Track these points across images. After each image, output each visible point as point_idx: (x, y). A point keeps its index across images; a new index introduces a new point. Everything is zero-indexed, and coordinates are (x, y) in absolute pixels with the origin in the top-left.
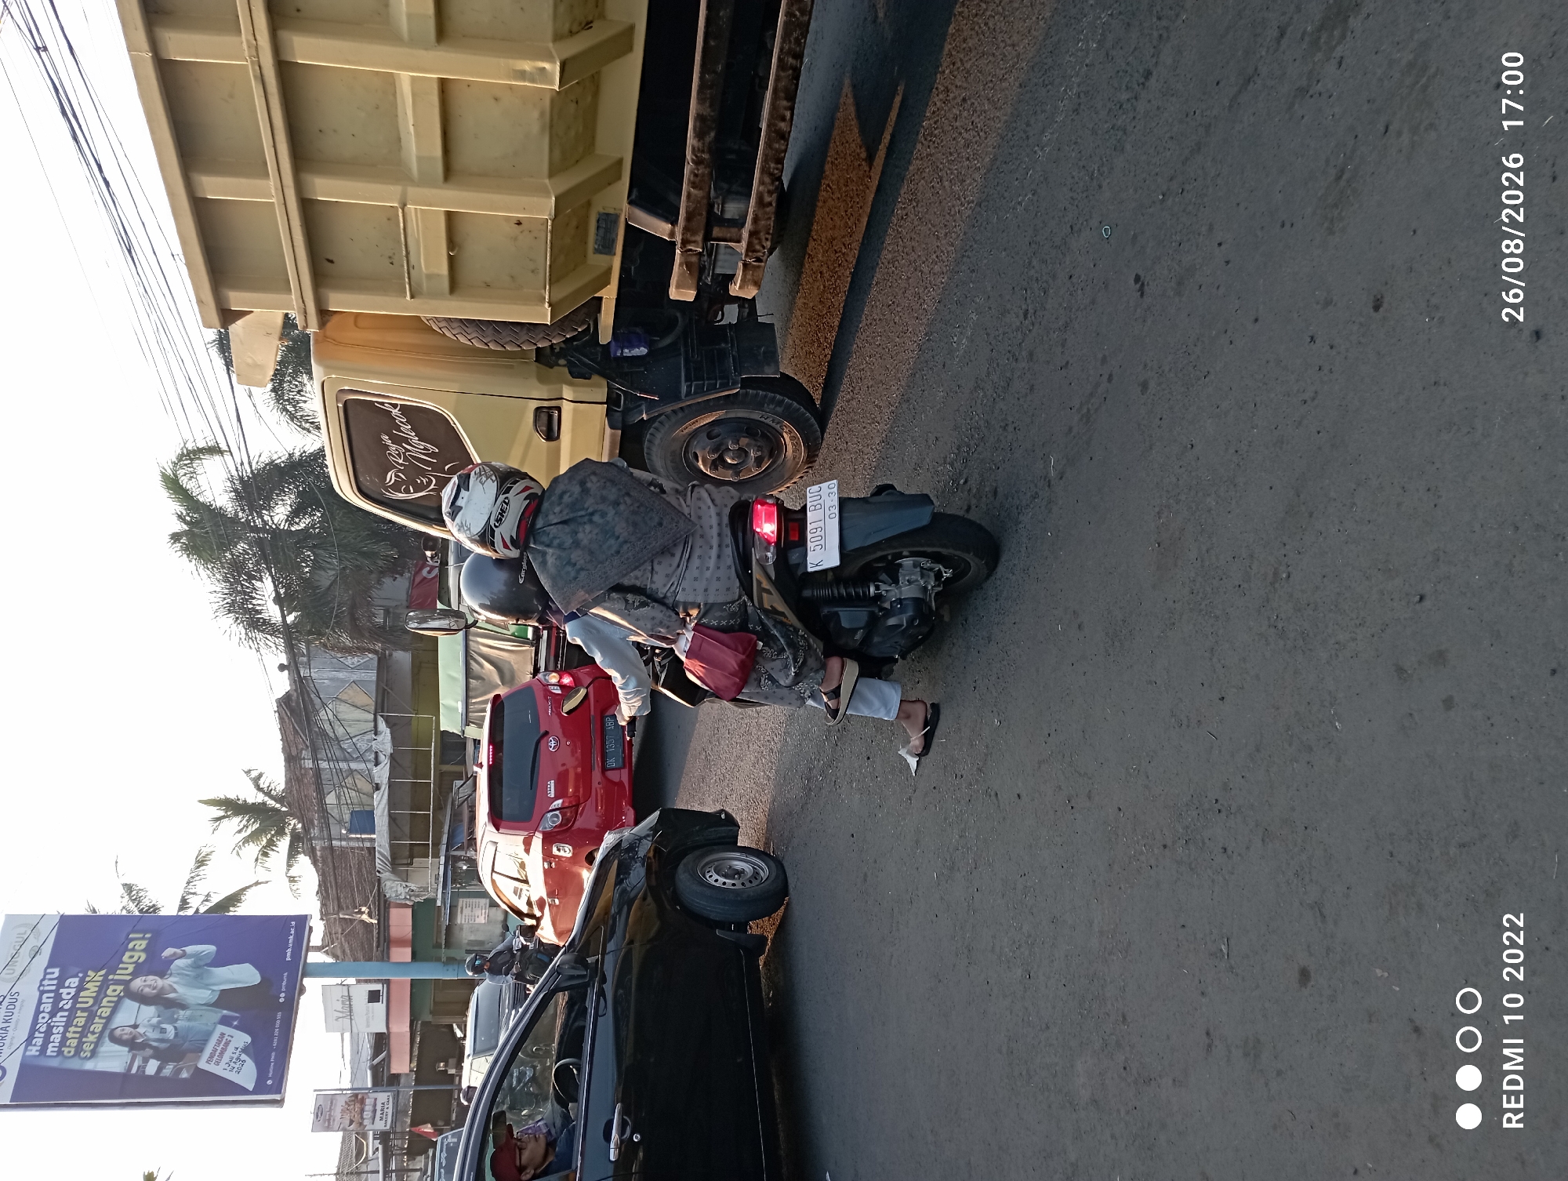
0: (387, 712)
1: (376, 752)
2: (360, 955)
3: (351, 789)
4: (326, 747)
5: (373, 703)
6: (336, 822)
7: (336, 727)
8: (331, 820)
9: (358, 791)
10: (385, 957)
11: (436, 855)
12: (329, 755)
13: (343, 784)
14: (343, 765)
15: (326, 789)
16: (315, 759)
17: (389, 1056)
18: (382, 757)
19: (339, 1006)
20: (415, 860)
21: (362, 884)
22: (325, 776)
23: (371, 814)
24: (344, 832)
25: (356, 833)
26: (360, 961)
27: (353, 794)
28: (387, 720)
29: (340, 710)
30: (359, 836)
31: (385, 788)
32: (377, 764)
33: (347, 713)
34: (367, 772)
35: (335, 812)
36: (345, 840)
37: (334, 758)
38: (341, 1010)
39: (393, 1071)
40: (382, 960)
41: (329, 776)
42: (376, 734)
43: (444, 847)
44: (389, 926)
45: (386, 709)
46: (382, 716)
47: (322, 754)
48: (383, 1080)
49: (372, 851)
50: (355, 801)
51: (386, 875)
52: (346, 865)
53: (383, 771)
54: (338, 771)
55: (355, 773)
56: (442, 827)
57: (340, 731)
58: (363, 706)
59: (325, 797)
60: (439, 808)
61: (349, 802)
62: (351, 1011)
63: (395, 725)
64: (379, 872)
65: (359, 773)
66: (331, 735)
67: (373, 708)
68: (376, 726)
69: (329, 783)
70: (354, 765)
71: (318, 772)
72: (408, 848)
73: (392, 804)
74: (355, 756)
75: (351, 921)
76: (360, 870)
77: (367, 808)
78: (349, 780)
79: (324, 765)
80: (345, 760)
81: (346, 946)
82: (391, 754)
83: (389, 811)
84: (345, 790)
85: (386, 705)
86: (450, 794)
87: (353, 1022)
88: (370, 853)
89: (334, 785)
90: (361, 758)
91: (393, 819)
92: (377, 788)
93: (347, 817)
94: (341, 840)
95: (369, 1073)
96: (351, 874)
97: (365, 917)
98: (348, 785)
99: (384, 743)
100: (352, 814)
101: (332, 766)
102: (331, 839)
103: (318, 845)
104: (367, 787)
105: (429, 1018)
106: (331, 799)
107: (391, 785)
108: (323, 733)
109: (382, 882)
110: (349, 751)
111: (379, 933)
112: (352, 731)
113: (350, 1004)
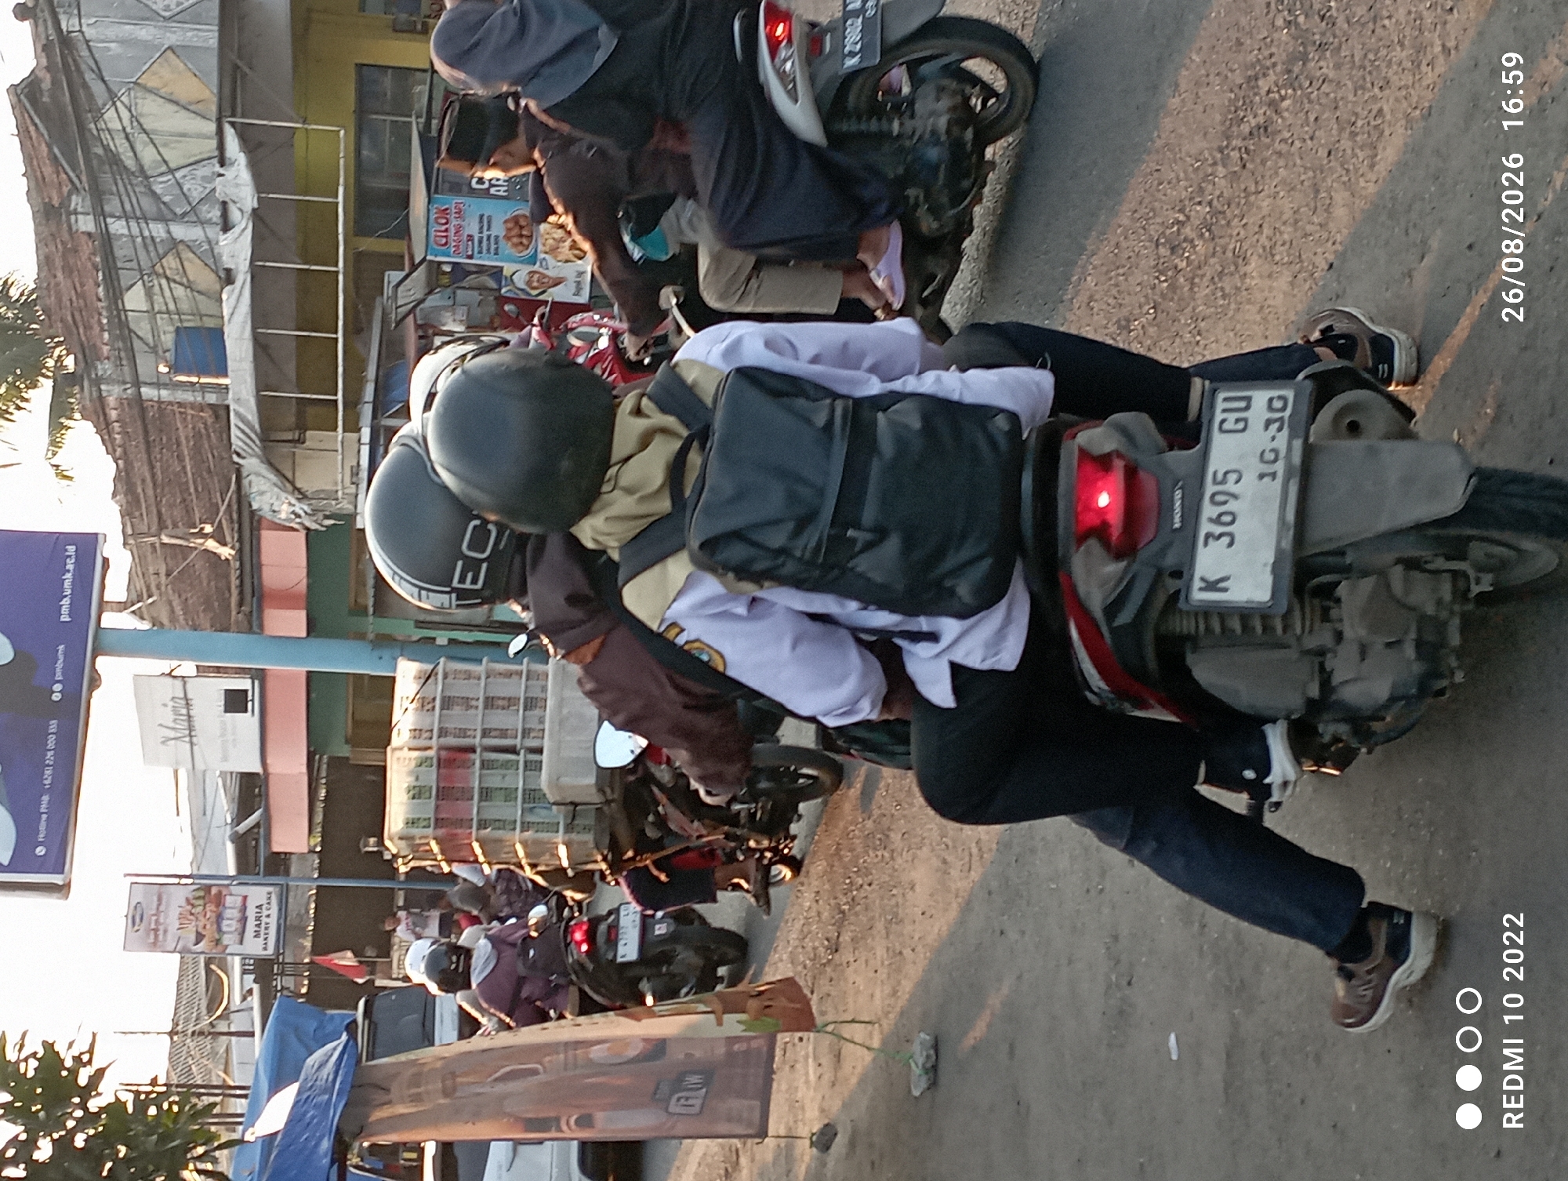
0: (243, 116)
1: (224, 203)
2: (204, 620)
3: (175, 281)
4: (122, 189)
5: (215, 99)
6: (146, 349)
7: (139, 147)
8: (137, 344)
9: (189, 286)
10: (253, 624)
11: (352, 426)
12: (128, 207)
13: (158, 268)
14: (158, 230)
15: (125, 278)
16: (100, 214)
17: (267, 817)
18: (235, 214)
19: (168, 717)
20: (309, 433)
21: (203, 479)
22: (121, 251)
23: (217, 335)
24: (163, 369)
25: (189, 373)
26: (205, 629)
27: (180, 291)
28: (243, 134)
29: (145, 110)
30: (194, 379)
31: (243, 277)
32: (226, 227)
33: (158, 115)
34: (206, 247)
35: (143, 328)
36: (165, 386)
37: (138, 213)
38: (172, 725)
39: (276, 848)
40: (250, 630)
41: (130, 252)
42: (222, 164)
43: (367, 411)
44: (260, 565)
45: (239, 110)
46: (233, 124)
47: (112, 205)
48: (257, 864)
49: (221, 413)
50: (185, 306)
51: (252, 464)
52: (169, 439)
53: (238, 245)
54: (149, 241)
55: (181, 247)
56: (363, 369)
57: (148, 155)
58: (190, 103)
59: (121, 294)
60: (357, 328)
61: (172, 307)
62: (191, 728)
63: (260, 144)
64: (238, 455)
65: (188, 246)
66: (130, 163)
67: (214, 108)
68: (221, 146)
69: (128, 265)
70: (179, 231)
71: (106, 240)
72: (294, 410)
73: (260, 316)
74: (179, 211)
75: (185, 551)
76: (197, 450)
77: (210, 323)
78: (171, 262)
79: (117, 227)
80: (161, 219)
81: (176, 603)
82: (254, 210)
83: (254, 328)
84: (164, 282)
85: (239, 101)
86: (378, 299)
87: (195, 748)
88: (217, 417)
89: (141, 270)
90: (192, 216)
91: (261, 347)
92: (229, 278)
93: (168, 340)
94: (158, 385)
95: (230, 848)
96: (180, 458)
97: (211, 544)
98: (168, 272)
99: (237, 185)
100: (178, 330)
101: (135, 231)
102: (137, 384)
103: (113, 394)
104: (205, 279)
105: (345, 751)
106: (134, 299)
107: (256, 273)
108: (114, 160)
109: (244, 474)
110: (166, 199)
111: (241, 577)
112: (174, 157)
113: (189, 716)
